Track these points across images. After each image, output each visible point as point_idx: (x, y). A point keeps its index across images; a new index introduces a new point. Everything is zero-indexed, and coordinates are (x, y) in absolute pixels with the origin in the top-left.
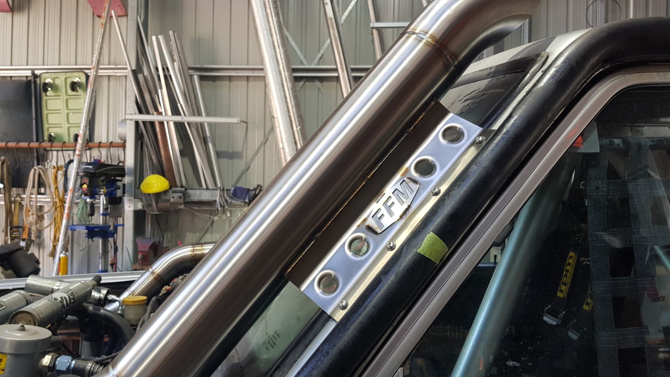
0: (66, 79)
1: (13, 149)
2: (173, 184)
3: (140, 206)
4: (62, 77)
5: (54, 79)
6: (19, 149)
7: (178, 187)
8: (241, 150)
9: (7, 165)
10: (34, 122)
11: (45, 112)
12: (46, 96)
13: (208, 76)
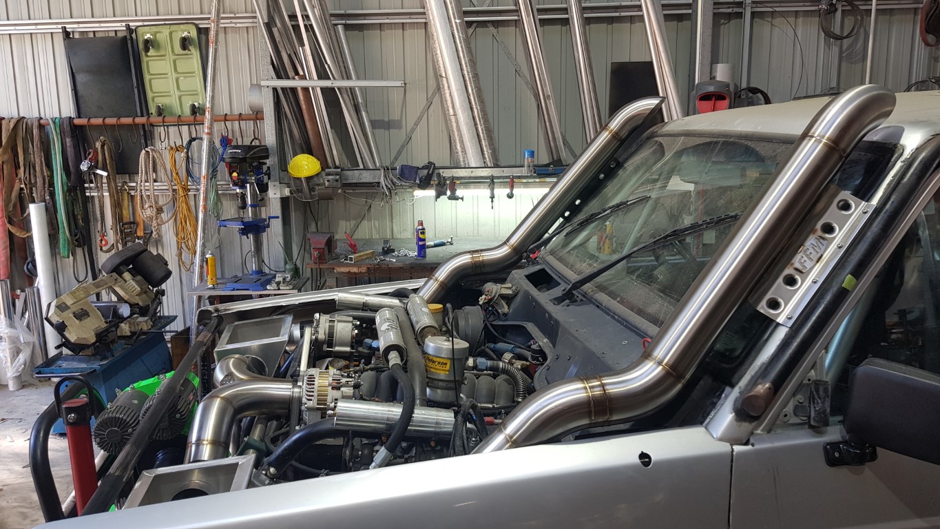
0: (171, 34)
1: (113, 126)
2: (325, 165)
3: (287, 192)
4: (165, 31)
5: (155, 34)
6: (121, 126)
7: (331, 168)
8: (399, 118)
9: (108, 147)
10: (136, 90)
11: (147, 77)
12: (147, 56)
13: (355, 25)
